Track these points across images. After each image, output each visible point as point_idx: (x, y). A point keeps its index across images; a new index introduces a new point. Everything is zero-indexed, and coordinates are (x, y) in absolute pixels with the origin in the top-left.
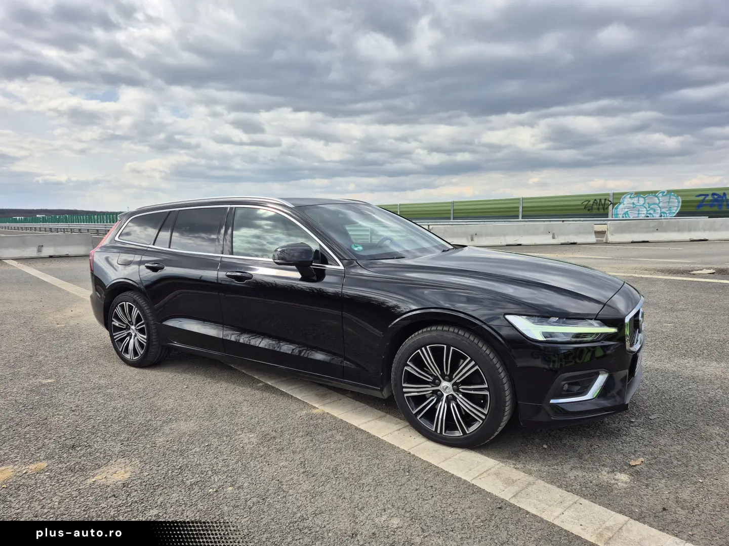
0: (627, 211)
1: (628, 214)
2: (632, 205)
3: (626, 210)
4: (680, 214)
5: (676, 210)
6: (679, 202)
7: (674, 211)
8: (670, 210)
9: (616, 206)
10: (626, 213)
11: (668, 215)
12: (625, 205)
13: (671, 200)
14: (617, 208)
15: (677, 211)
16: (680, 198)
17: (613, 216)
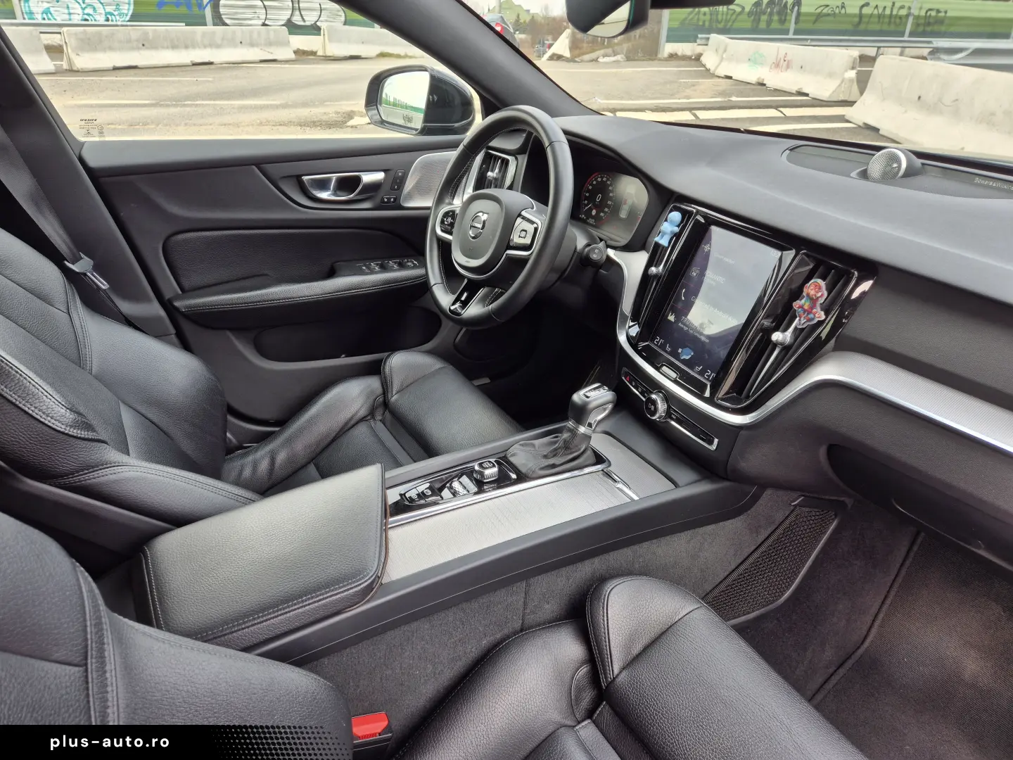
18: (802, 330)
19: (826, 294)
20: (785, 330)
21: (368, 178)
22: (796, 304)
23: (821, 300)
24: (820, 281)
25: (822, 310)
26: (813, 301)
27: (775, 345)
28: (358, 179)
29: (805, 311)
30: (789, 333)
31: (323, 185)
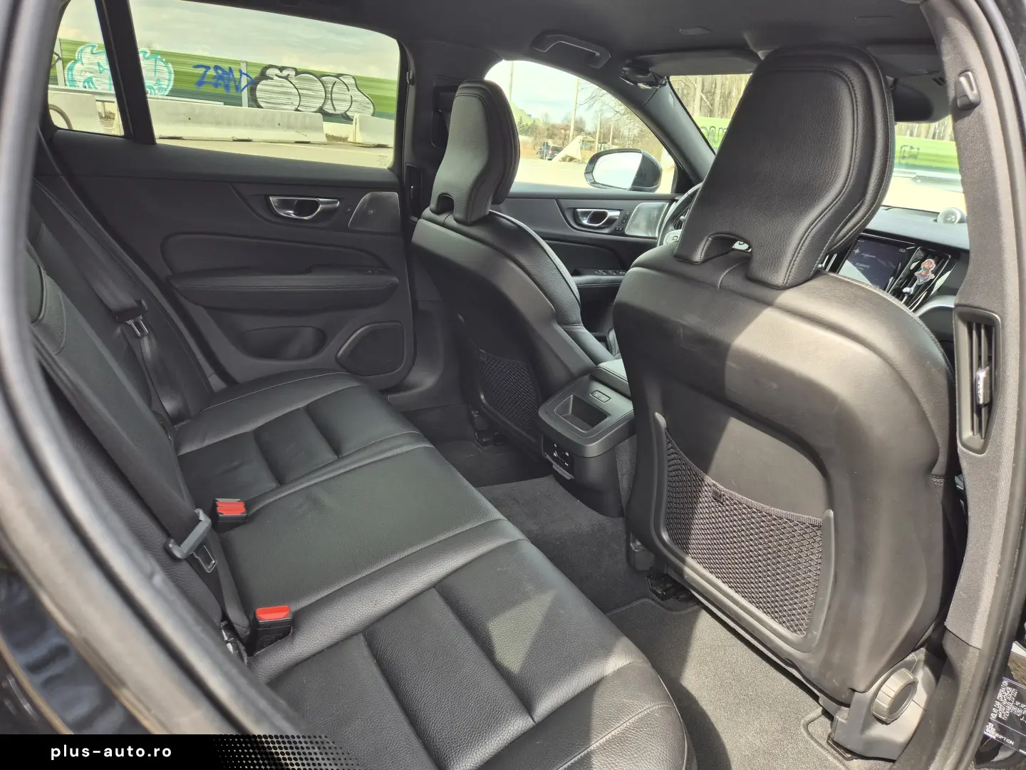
0: (91, 78)
1: (92, 83)
2: (97, 68)
3: (89, 75)
4: (174, 92)
5: (168, 85)
6: (170, 73)
7: (166, 87)
8: (159, 84)
9: (69, 65)
10: (89, 80)
11: (157, 91)
12: (85, 66)
13: (158, 68)
14: (71, 69)
15: (170, 88)
16: (170, 65)
17: (67, 83)
18: (920, 286)
19: (935, 266)
20: (910, 287)
21: (611, 214)
22: (916, 274)
23: (932, 269)
24: (931, 260)
25: (932, 273)
26: (927, 270)
27: (905, 293)
28: (604, 215)
29: (922, 276)
30: (913, 288)
31: (585, 214)
